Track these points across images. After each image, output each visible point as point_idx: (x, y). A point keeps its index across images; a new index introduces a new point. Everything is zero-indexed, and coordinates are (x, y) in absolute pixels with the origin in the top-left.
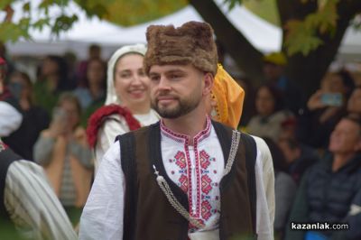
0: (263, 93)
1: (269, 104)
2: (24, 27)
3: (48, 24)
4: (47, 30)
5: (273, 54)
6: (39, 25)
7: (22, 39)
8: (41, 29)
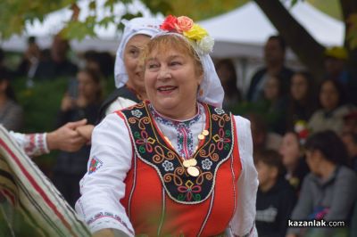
0: (328, 86)
1: (334, 98)
2: (90, 24)
3: (114, 22)
4: (112, 28)
5: (335, 48)
6: (105, 22)
7: (88, 37)
8: (106, 26)
